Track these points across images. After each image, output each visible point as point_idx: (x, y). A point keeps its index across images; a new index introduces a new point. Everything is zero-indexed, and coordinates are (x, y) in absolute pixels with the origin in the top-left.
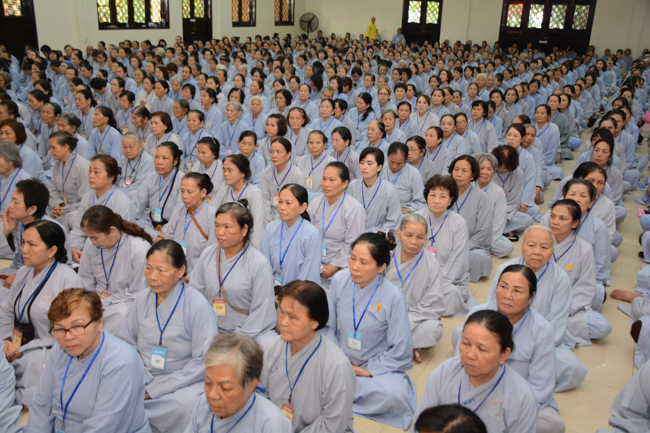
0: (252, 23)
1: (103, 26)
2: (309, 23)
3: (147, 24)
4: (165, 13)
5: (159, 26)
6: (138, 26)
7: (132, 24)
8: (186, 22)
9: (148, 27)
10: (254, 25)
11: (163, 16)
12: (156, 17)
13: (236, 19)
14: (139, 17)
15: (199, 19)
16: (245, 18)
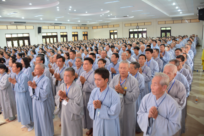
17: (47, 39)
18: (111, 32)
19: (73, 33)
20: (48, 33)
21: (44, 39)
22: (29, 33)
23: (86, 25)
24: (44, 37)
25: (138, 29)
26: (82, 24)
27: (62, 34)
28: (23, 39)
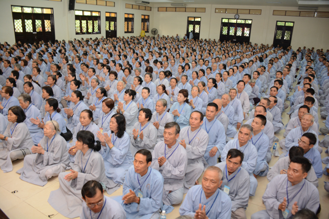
0: (132, 32)
1: (77, 33)
2: (155, 32)
3: (93, 32)
4: (99, 28)
5: (97, 33)
6: (90, 33)
7: (88, 33)
8: (107, 32)
9: (93, 34)
10: (133, 32)
11: (99, 30)
12: (96, 30)
13: (126, 31)
14: (90, 30)
15: (112, 31)
16: (130, 30)
17: (82, 21)
18: (190, 19)
19: (126, 16)
20: (85, 12)
21: (78, 22)
22: (53, 9)
23: (149, 3)
24: (77, 17)
25: (237, 19)
26: (143, 2)
27: (108, 15)
28: (43, 17)
